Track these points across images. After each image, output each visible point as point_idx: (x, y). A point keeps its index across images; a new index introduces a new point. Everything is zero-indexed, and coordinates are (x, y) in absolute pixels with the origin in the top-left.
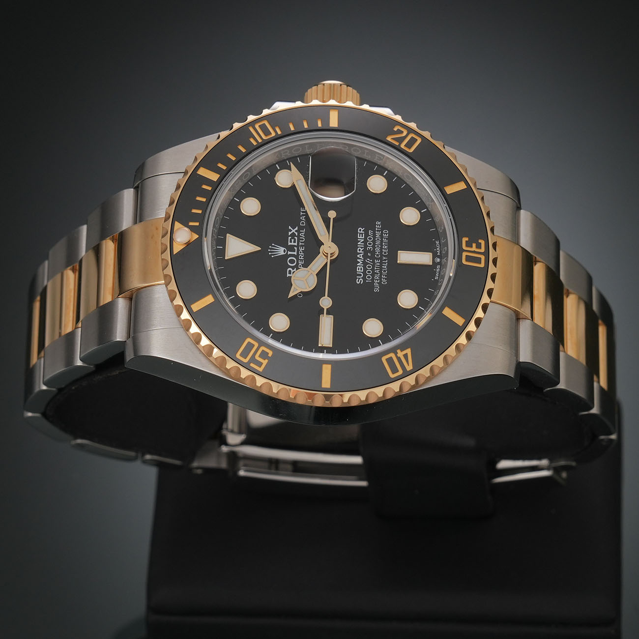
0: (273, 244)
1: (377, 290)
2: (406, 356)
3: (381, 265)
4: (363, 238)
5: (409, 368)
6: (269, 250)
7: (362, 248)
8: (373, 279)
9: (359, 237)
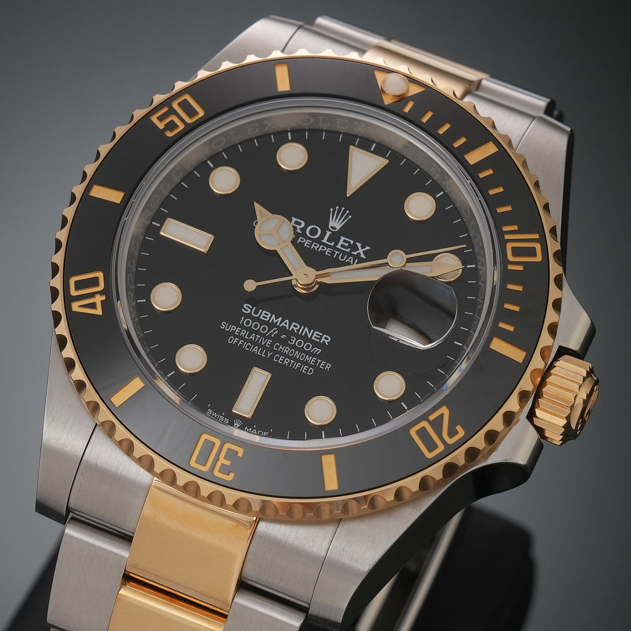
0: (350, 217)
1: (224, 325)
2: (93, 306)
3: (260, 345)
4: (313, 338)
5: (76, 307)
6: (343, 208)
7: (298, 331)
8: (242, 327)
9: (316, 332)
